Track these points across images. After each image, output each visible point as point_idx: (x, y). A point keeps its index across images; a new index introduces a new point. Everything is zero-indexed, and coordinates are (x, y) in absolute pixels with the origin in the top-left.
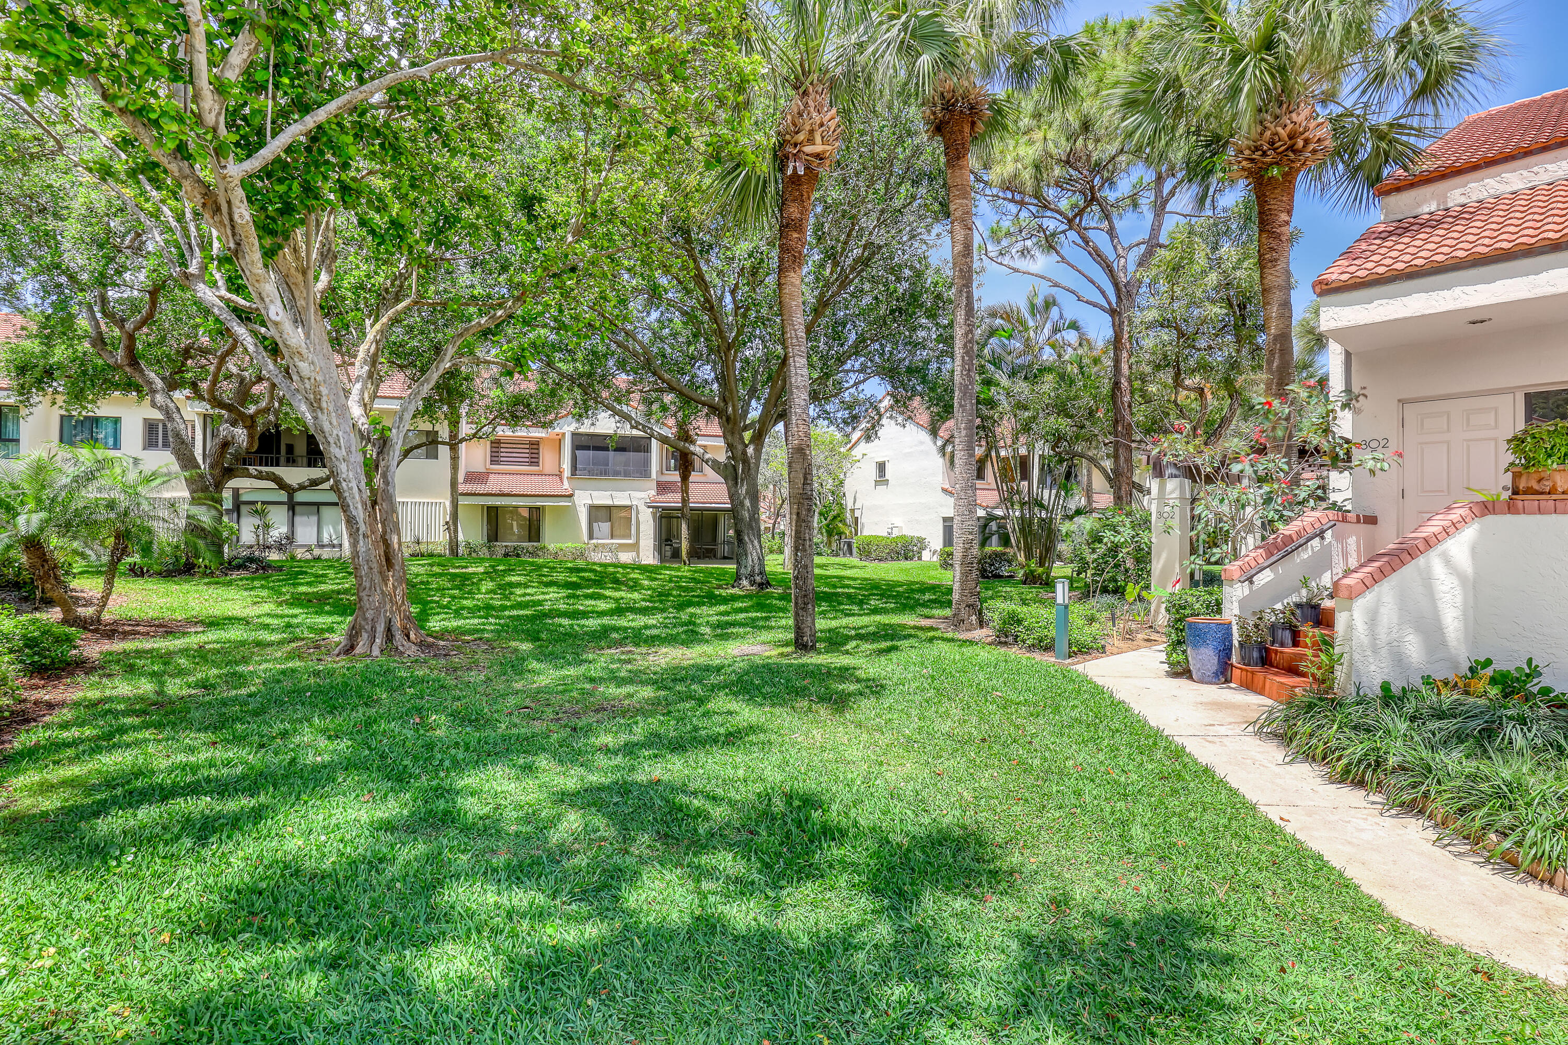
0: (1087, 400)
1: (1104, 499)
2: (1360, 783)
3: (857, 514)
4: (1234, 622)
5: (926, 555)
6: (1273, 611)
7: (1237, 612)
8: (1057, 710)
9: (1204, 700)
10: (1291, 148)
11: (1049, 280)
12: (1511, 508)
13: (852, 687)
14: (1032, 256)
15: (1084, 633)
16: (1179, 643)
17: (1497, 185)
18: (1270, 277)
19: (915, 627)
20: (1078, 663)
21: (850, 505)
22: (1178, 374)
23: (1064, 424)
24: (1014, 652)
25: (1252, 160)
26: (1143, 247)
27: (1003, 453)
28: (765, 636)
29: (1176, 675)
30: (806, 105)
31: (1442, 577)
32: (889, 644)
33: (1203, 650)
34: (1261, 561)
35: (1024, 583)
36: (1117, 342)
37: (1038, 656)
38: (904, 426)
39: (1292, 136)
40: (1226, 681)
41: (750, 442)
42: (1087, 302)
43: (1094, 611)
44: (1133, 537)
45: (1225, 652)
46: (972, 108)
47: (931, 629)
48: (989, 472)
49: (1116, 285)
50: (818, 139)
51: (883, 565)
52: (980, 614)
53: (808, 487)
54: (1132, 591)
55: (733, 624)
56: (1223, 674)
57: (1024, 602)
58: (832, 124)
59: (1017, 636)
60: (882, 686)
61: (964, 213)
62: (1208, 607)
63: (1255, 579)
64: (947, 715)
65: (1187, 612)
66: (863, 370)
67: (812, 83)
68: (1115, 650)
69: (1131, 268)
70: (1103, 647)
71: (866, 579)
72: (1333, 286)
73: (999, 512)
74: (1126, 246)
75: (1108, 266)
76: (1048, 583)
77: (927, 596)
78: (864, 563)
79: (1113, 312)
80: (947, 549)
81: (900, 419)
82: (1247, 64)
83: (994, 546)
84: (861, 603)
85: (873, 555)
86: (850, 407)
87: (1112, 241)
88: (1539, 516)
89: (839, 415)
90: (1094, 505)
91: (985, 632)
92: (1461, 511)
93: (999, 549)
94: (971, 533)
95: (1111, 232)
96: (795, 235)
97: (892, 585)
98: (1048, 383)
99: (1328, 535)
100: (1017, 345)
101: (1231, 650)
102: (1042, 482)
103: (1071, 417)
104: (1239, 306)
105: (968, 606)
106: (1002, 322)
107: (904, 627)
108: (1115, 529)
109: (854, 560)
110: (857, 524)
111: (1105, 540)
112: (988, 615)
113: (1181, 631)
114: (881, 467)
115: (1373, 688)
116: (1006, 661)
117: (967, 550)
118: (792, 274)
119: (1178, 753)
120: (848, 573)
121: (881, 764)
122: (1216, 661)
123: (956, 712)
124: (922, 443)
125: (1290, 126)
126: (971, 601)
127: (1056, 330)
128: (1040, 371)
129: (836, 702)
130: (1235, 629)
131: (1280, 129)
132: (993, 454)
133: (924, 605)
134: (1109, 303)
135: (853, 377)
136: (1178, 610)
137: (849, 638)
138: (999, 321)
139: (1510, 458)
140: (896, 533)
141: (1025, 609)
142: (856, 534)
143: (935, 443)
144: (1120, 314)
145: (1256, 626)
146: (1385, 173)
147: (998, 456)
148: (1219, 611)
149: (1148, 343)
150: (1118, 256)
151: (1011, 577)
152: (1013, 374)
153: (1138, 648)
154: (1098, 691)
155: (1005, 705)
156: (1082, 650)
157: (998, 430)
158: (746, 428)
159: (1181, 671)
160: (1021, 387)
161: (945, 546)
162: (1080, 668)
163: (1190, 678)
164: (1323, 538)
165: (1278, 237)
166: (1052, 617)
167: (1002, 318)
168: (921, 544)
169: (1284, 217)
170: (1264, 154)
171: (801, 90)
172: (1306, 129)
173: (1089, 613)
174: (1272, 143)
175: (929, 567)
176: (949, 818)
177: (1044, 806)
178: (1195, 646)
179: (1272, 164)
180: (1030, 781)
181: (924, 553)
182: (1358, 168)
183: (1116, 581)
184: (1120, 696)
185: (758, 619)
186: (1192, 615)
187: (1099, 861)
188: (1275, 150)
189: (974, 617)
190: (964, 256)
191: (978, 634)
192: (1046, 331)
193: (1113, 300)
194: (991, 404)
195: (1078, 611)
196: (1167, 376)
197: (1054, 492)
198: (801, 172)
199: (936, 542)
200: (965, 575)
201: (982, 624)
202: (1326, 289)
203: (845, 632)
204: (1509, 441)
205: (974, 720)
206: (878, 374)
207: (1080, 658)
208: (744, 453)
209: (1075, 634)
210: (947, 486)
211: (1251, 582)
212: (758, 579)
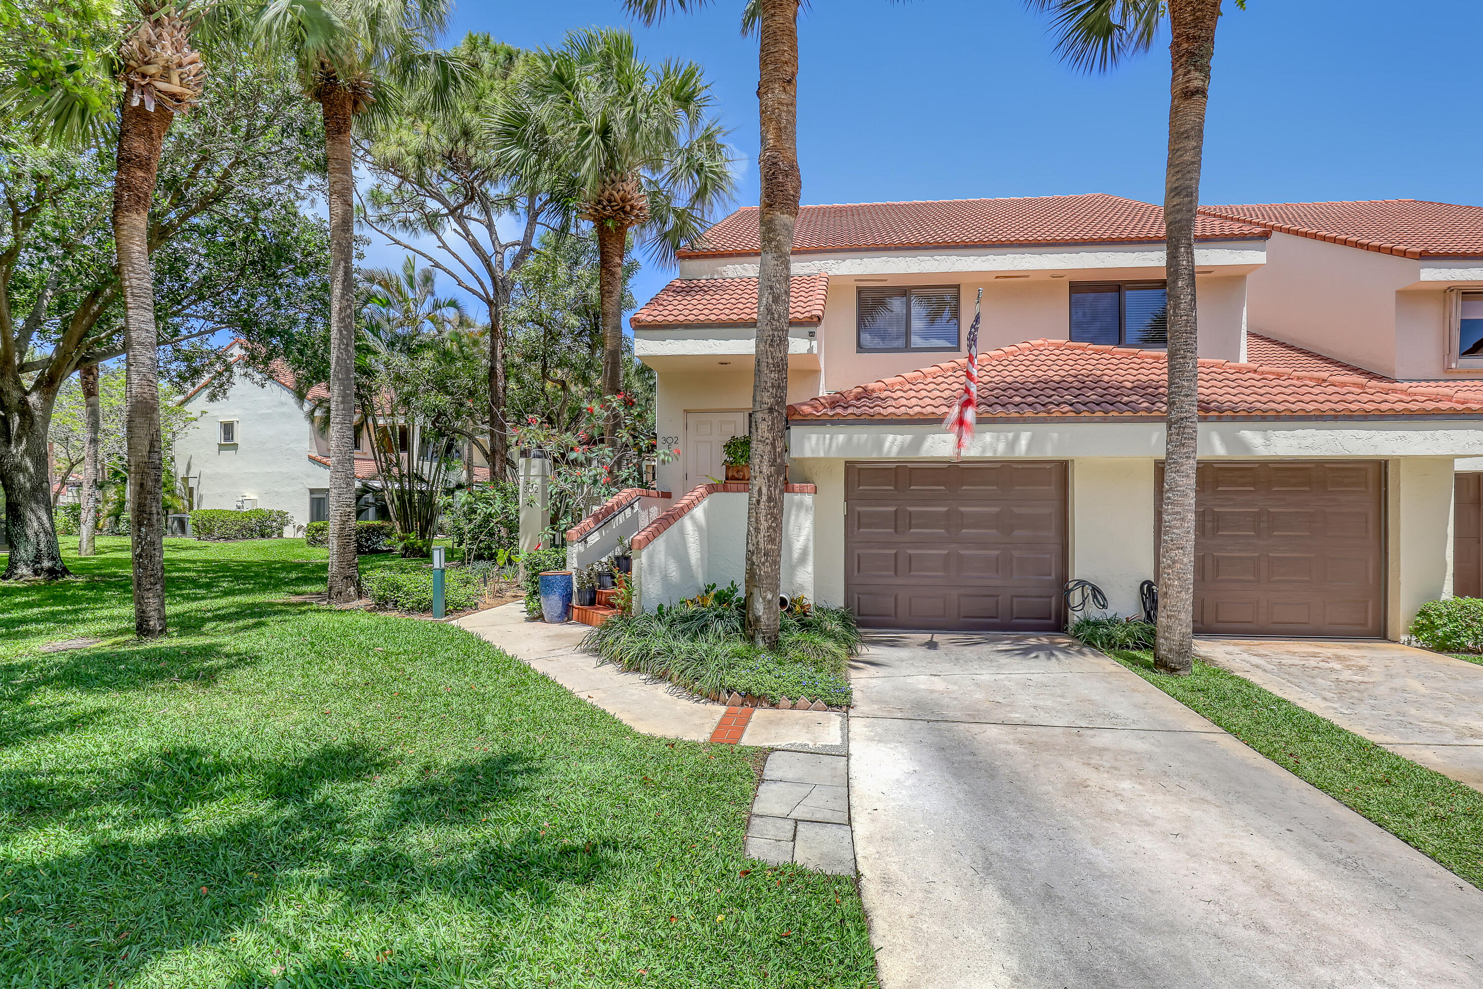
0: (465, 381)
1: (482, 473)
2: (638, 670)
3: (192, 483)
4: (574, 574)
5: (289, 532)
6: (600, 563)
7: (576, 565)
8: (432, 654)
9: (550, 634)
10: (622, 209)
11: (430, 259)
12: (725, 489)
13: (222, 662)
14: (414, 230)
15: (460, 594)
16: (535, 593)
17: (741, 270)
18: (607, 305)
19: (283, 604)
20: (454, 619)
21: (181, 472)
22: (544, 367)
23: (443, 401)
24: (393, 615)
25: (596, 210)
26: (518, 248)
27: (381, 422)
28: (81, 629)
29: (534, 619)
30: (159, 36)
31: (691, 533)
32: (256, 620)
33: (552, 597)
34: (592, 525)
35: (404, 556)
36: (494, 330)
37: (416, 617)
38: (263, 386)
39: (623, 200)
40: (569, 619)
41: (34, 388)
42: (467, 288)
43: (469, 575)
44: (503, 509)
45: (567, 597)
46: (355, 88)
47: (305, 603)
48: (365, 443)
49: (494, 279)
50: (176, 79)
51: (231, 544)
52: (359, 585)
53: (156, 456)
54: (502, 556)
55: (23, 621)
56: (566, 615)
57: (403, 571)
58: (194, 69)
59: (397, 601)
60: (256, 657)
61: (344, 189)
62: (556, 563)
63: (588, 539)
64: (331, 670)
65: (541, 568)
66: (210, 317)
67: (167, 15)
68: (486, 606)
69: (508, 264)
70: (476, 604)
71: (207, 561)
72: (642, 324)
73: (377, 484)
74: (503, 243)
75: (486, 261)
76: (427, 555)
77: (293, 575)
78: (204, 543)
79: (490, 303)
80: (315, 524)
81: (258, 377)
82: (591, 141)
83: (372, 520)
84: (208, 586)
85: (216, 534)
86: (188, 359)
87: (491, 237)
88: (737, 494)
89: (174, 366)
90: (475, 478)
91: (363, 602)
92: (701, 490)
93: (376, 523)
94: (348, 506)
95: (490, 227)
96: (140, 174)
97: (247, 566)
98: (428, 359)
99: (636, 505)
100: (395, 313)
101: (571, 595)
102: (423, 454)
103: (452, 394)
104: (594, 315)
105: (346, 578)
106: (380, 288)
107: (271, 604)
108: (488, 502)
109: (190, 540)
110: (191, 495)
111: (479, 511)
112: (366, 585)
113: (537, 583)
114: (228, 429)
115: (652, 609)
116: (386, 623)
117: (344, 522)
118: (135, 216)
119: (524, 669)
120: (183, 555)
121: (268, 717)
122: (561, 605)
123: (340, 668)
124: (283, 404)
125: (622, 193)
126: (349, 572)
127: (437, 306)
128: (420, 346)
129: (204, 677)
130: (574, 578)
131: (615, 193)
132: (370, 422)
133: (292, 582)
134: (487, 294)
135: (197, 324)
136: (534, 566)
137: (204, 621)
138: (376, 288)
139: (725, 457)
140: (247, 507)
141: (404, 576)
142: (191, 508)
143: (301, 407)
144: (496, 305)
145: (589, 575)
146: (682, 245)
147: (376, 426)
148: (564, 566)
149: (520, 336)
150: (497, 252)
151: (390, 551)
152: (391, 345)
153: (507, 602)
154: (469, 637)
155: (387, 656)
156: (459, 609)
157: (375, 399)
158: (23, 368)
159: (536, 616)
160: (401, 361)
161: (312, 520)
162: (454, 622)
163: (543, 620)
164: (633, 508)
165: (613, 274)
166: (430, 583)
167: (380, 285)
168: (283, 519)
169: (617, 260)
170: (604, 208)
171: (153, 18)
172: (632, 198)
173: (464, 577)
174: (610, 201)
175: (293, 544)
176: (340, 741)
177: (420, 718)
178: (546, 595)
179: (609, 217)
180: (408, 704)
181: (286, 529)
182: (666, 236)
183: (491, 549)
184: (486, 638)
185: (61, 613)
186: (544, 570)
187: (462, 741)
188: (611, 207)
189: (352, 589)
190: (343, 230)
191: (357, 603)
192: (426, 305)
193: (491, 292)
194: (368, 372)
195: (453, 576)
196: (536, 367)
197: (435, 464)
198: (151, 107)
199: (301, 515)
200: (343, 547)
201: (360, 594)
202: (639, 326)
203: (199, 615)
204: (724, 446)
205: (357, 671)
206: (230, 324)
207: (455, 615)
208: (24, 403)
209: (451, 595)
210: (315, 454)
211: (586, 542)
212: (46, 564)
